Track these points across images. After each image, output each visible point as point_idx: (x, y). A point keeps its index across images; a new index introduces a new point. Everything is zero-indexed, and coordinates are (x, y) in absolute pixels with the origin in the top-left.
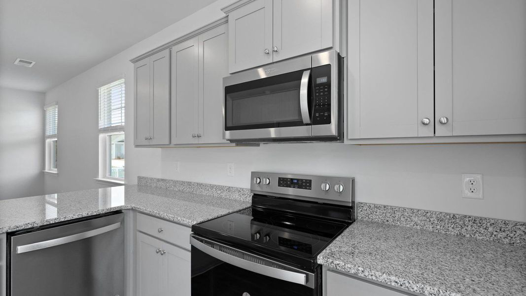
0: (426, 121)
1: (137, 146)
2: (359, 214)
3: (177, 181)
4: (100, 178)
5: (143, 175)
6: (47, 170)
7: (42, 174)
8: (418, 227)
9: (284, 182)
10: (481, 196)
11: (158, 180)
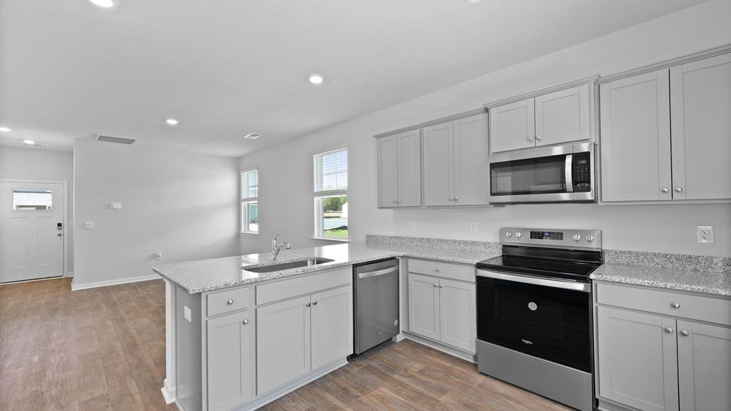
0: (666, 190)
1: (381, 208)
2: (607, 258)
3: (414, 238)
4: (316, 237)
5: (370, 233)
6: (243, 231)
7: (238, 235)
8: (660, 266)
9: (536, 234)
10: (712, 241)
11: (392, 238)
